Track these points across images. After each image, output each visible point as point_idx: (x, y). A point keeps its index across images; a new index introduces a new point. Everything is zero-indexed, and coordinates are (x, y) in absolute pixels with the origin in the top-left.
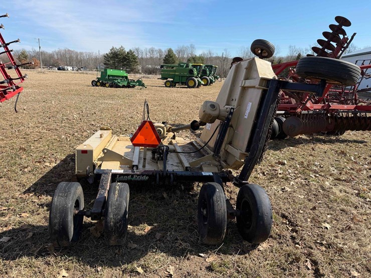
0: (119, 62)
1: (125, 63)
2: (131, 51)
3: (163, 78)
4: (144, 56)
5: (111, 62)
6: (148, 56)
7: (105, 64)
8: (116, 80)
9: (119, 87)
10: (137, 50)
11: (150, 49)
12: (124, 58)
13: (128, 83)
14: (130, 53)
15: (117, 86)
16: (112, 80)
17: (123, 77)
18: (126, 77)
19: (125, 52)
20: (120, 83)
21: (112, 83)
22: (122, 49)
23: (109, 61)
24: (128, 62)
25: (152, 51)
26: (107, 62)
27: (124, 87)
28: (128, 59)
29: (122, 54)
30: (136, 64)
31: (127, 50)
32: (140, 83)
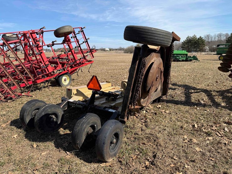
0: (191, 45)
1: (196, 45)
2: (201, 37)
3: (217, 54)
4: (213, 39)
5: (186, 46)
6: (216, 39)
7: (182, 47)
8: (177, 57)
9: (180, 61)
10: (208, 36)
11: (218, 34)
12: (195, 42)
13: (187, 58)
14: (200, 38)
15: (178, 61)
16: (176, 57)
17: (184, 54)
18: (187, 55)
19: (196, 38)
20: (180, 58)
21: (175, 59)
22: (195, 37)
23: (184, 45)
24: (198, 45)
25: (220, 35)
26: (184, 46)
27: (183, 61)
28: (197, 43)
29: (194, 40)
30: (203, 46)
31: (198, 37)
32: (195, 58)
